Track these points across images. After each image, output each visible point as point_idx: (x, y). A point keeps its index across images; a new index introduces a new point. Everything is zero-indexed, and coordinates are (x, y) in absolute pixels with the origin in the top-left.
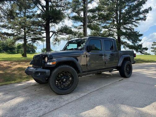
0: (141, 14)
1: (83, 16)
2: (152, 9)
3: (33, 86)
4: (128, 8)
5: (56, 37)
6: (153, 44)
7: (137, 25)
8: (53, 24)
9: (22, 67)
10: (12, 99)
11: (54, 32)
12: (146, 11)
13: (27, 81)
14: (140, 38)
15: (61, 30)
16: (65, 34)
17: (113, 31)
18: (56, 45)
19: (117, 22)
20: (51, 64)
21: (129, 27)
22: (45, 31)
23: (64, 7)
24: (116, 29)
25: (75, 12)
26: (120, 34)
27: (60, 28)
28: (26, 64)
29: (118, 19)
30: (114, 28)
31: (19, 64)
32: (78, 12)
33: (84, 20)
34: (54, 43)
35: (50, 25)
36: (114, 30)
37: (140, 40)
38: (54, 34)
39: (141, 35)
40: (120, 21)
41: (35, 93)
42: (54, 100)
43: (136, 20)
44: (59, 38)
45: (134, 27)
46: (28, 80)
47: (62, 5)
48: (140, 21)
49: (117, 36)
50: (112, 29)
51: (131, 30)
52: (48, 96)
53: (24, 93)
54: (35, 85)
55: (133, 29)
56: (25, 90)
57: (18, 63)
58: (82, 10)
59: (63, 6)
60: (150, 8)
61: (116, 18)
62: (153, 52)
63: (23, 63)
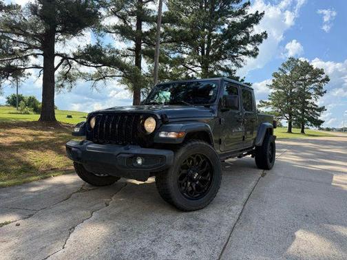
3: (79, 192)
4: (229, 27)
5: (66, 69)
7: (242, 64)
10: (71, 230)
11: (65, 57)
15: (84, 54)
16: (95, 64)
17: (194, 71)
19: (203, 53)
22: (42, 52)
24: (200, 69)
25: (118, 16)
27: (83, 49)
29: (206, 47)
30: (196, 66)
34: (60, 83)
38: (64, 62)
40: (208, 52)
51: (230, 73)
55: (234, 71)
60: (265, 33)
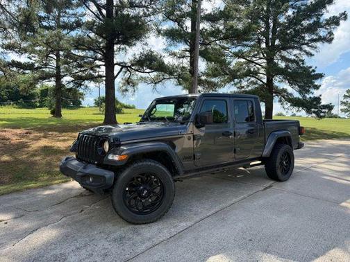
0: (322, 27)
1: (189, 30)
2: (348, 17)
3: (75, 197)
4: (294, 13)
5: (127, 75)
6: (347, 94)
7: (312, 52)
8: (122, 46)
9: (51, 147)
10: (32, 232)
11: (123, 65)
12: (335, 21)
13: (63, 182)
14: (317, 83)
15: (139, 61)
16: (148, 70)
17: (257, 64)
18: (127, 93)
19: (267, 43)
20: (116, 158)
21: (294, 55)
22: (104, 63)
23: (147, 7)
24: (265, 61)
25: (172, 20)
26: (272, 70)
27: (137, 57)
28: (61, 138)
29: (270, 37)
30: (260, 58)
31: (45, 137)
32: (179, 20)
33: (191, 39)
34: (124, 88)
35: (116, 47)
36: (260, 61)
37: (317, 87)
38: (124, 70)
39: (320, 76)
40: (273, 43)
41: (80, 217)
42: (121, 238)
43: (309, 40)
44: (134, 78)
45: (304, 57)
46: (66, 182)
47: (143, 3)
48: (319, 44)
49: (266, 77)
50: (254, 59)
51: (297, 63)
52: (109, 227)
53: (57, 216)
54: (81, 195)
55: (303, 61)
56: (59, 208)
57: (42, 134)
58: (188, 14)
59: (145, 6)
60: (344, 14)
61: (265, 34)
62: (346, 112)
63: (55, 133)
